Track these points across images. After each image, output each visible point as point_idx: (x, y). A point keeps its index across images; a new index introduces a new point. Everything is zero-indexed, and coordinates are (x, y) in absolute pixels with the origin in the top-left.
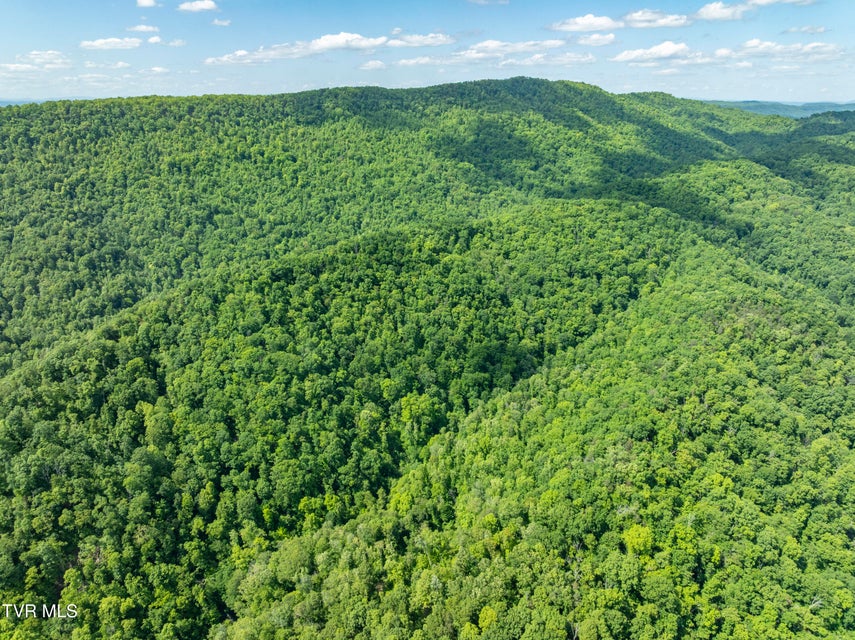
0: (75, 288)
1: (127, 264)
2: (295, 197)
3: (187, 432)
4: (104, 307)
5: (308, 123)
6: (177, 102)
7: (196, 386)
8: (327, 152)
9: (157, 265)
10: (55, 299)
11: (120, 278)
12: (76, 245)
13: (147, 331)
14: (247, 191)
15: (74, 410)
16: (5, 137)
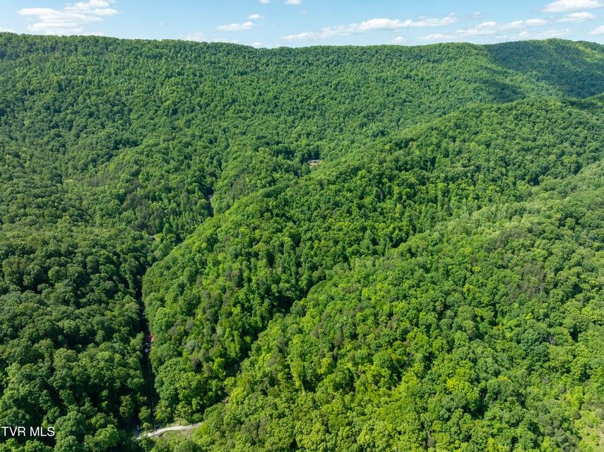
0: (363, 126)
2: (441, 97)
10: (356, 129)
14: (416, 93)
16: (299, 62)
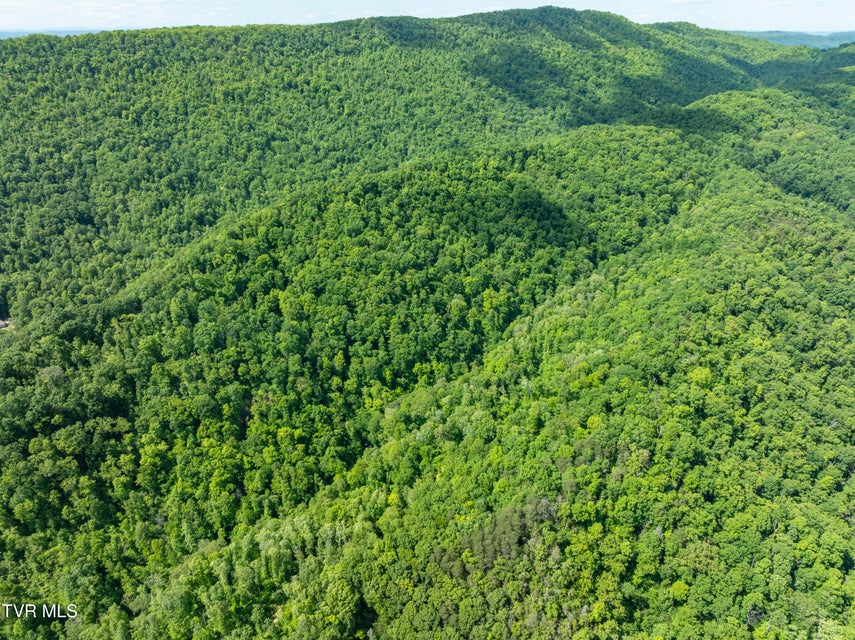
0: (161, 207)
1: (202, 186)
2: (344, 125)
3: (315, 313)
4: (190, 224)
5: (347, 53)
6: (223, 32)
7: (319, 277)
8: (368, 83)
9: (227, 187)
10: (145, 216)
11: (200, 198)
12: (156, 168)
13: (267, 234)
14: (298, 119)
15: (221, 295)
16: (68, 67)
